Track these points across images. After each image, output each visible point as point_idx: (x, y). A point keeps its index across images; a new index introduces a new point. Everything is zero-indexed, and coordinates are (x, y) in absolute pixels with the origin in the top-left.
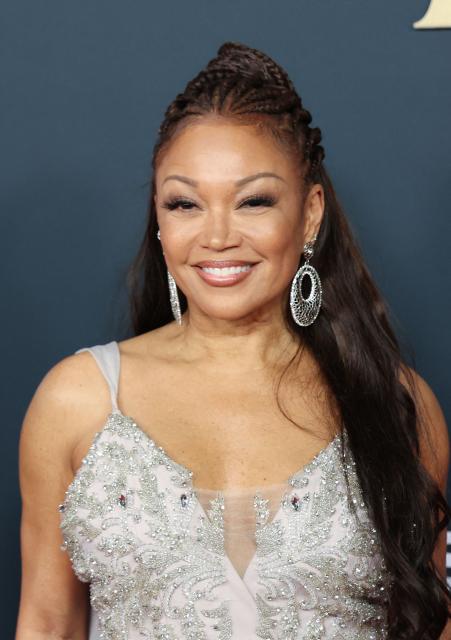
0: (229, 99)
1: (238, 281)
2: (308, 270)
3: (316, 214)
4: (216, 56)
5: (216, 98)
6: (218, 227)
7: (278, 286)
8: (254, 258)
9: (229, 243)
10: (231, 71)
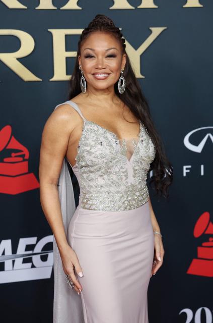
0: (102, 27)
1: (105, 78)
2: (122, 78)
3: (124, 62)
4: (94, 18)
5: (99, 28)
6: (101, 62)
7: (116, 81)
8: (110, 72)
9: (103, 67)
10: (100, 22)
